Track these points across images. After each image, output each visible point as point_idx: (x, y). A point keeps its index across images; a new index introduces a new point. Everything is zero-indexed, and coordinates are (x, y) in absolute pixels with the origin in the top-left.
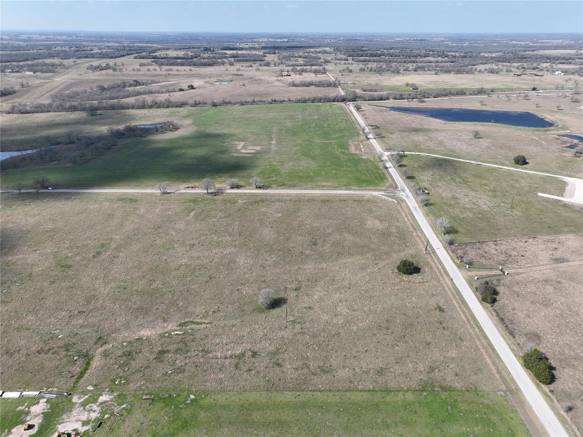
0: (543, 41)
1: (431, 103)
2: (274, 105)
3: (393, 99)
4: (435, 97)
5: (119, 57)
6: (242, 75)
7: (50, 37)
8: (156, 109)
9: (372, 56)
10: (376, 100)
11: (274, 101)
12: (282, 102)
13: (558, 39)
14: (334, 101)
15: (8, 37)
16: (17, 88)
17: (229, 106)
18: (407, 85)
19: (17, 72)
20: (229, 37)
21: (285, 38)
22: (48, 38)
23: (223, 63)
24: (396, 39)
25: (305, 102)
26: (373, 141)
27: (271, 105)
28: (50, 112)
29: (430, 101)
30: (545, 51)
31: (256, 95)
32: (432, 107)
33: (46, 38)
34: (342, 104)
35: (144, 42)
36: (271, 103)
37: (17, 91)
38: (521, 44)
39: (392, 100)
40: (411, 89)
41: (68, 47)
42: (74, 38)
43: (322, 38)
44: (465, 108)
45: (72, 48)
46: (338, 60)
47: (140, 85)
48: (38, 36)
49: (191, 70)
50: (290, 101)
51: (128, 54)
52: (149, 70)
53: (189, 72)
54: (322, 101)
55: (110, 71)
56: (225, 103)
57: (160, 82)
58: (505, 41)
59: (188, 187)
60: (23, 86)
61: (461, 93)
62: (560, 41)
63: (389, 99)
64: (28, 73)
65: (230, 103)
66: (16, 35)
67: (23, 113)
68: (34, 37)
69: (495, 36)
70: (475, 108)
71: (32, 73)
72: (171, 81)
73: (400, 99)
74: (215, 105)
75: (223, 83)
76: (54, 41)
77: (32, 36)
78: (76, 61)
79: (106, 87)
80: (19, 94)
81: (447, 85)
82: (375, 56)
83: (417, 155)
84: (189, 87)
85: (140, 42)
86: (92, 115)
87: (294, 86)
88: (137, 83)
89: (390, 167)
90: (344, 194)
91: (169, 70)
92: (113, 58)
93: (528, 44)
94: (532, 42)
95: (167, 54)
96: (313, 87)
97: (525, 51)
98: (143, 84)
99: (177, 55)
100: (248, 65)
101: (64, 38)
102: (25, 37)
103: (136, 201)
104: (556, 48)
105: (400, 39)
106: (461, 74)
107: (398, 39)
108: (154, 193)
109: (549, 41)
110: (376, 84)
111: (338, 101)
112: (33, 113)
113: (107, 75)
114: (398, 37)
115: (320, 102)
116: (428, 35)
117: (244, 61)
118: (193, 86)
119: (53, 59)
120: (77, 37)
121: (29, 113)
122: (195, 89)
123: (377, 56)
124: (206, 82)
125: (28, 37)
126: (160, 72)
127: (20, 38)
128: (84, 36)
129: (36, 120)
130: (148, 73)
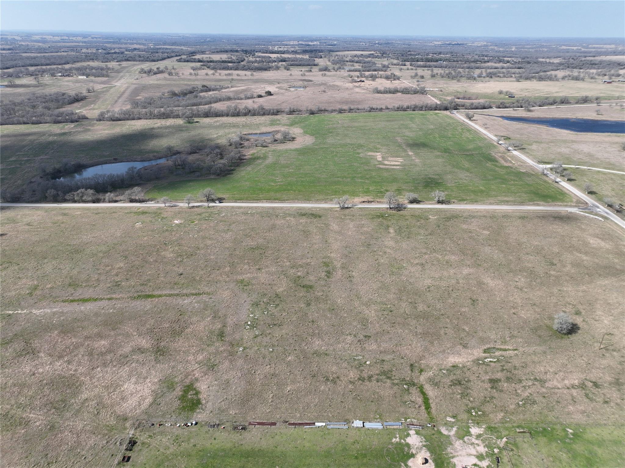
0: (594, 46)
1: (538, 112)
2: (373, 113)
3: (497, 108)
4: (540, 106)
5: (161, 60)
6: (311, 81)
7: (65, 38)
8: (252, 117)
9: (429, 62)
10: (479, 109)
11: (372, 109)
12: (381, 110)
13: (610, 44)
14: (436, 110)
15: (20, 39)
16: (85, 93)
17: (326, 114)
18: (501, 92)
19: (68, 76)
20: (255, 39)
21: (316, 40)
22: (63, 39)
23: (278, 68)
24: (436, 43)
25: (406, 111)
26: (515, 153)
27: (371, 113)
28: (141, 119)
29: (537, 110)
30: (607, 57)
31: (346, 102)
32: (544, 116)
33: (61, 39)
34: (447, 113)
35: (169, 45)
36: (370, 111)
37: (87, 96)
38: (573, 49)
39: (495, 109)
40: (507, 97)
41: (95, 49)
42: (90, 39)
43: (356, 42)
44: (581, 118)
45: (99, 50)
46: (395, 65)
47: (210, 90)
48: (52, 37)
49: (252, 75)
50: (388, 109)
51: (169, 57)
52: (207, 74)
53: (250, 77)
54: (424, 109)
55: (166, 75)
56: (320, 111)
57: (228, 87)
58: (554, 46)
59: (364, 202)
60: (89, 91)
61: (564, 101)
62: (613, 46)
63: (492, 108)
64: (80, 77)
65: (325, 111)
66: (27, 36)
67: (114, 121)
68: (48, 38)
69: (537, 40)
70: (592, 117)
71: (85, 77)
72: (239, 86)
73: (503, 108)
74: (312, 113)
75: (299, 89)
76: (73, 43)
77: (44, 37)
78: (121, 65)
79: (177, 92)
80: (90, 100)
81: (542, 92)
82: (432, 61)
83: (577, 168)
84: (266, 92)
85: (165, 44)
86: (189, 123)
87: (379, 93)
88: (206, 89)
89: (560, 181)
90: (537, 210)
91: (229, 75)
92: (155, 61)
93: (580, 49)
94: (584, 47)
95: (210, 58)
96: (399, 94)
97: (585, 57)
98: (213, 90)
99: (221, 58)
100: (307, 69)
101: (80, 39)
102: (37, 38)
103: (320, 217)
104: (615, 53)
105: (440, 43)
106: (545, 81)
107: (437, 43)
108: (332, 208)
109: (602, 46)
110: (466, 91)
111: (440, 110)
112: (124, 120)
113: (165, 79)
114: (436, 41)
115: (421, 110)
116: (465, 38)
117: (297, 65)
118: (271, 92)
119: (93, 62)
120: (93, 38)
121: (120, 120)
122: (273, 95)
123: (434, 62)
124: (279, 88)
125: (42, 38)
126: (219, 76)
127: (33, 39)
128: (100, 38)
129: (135, 128)
130: (207, 77)
